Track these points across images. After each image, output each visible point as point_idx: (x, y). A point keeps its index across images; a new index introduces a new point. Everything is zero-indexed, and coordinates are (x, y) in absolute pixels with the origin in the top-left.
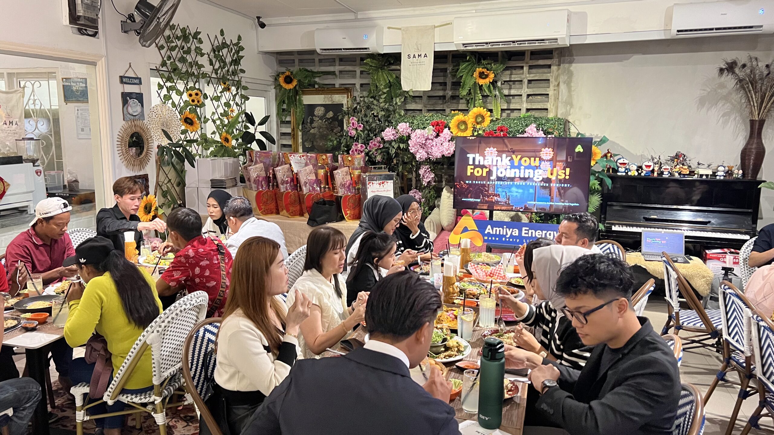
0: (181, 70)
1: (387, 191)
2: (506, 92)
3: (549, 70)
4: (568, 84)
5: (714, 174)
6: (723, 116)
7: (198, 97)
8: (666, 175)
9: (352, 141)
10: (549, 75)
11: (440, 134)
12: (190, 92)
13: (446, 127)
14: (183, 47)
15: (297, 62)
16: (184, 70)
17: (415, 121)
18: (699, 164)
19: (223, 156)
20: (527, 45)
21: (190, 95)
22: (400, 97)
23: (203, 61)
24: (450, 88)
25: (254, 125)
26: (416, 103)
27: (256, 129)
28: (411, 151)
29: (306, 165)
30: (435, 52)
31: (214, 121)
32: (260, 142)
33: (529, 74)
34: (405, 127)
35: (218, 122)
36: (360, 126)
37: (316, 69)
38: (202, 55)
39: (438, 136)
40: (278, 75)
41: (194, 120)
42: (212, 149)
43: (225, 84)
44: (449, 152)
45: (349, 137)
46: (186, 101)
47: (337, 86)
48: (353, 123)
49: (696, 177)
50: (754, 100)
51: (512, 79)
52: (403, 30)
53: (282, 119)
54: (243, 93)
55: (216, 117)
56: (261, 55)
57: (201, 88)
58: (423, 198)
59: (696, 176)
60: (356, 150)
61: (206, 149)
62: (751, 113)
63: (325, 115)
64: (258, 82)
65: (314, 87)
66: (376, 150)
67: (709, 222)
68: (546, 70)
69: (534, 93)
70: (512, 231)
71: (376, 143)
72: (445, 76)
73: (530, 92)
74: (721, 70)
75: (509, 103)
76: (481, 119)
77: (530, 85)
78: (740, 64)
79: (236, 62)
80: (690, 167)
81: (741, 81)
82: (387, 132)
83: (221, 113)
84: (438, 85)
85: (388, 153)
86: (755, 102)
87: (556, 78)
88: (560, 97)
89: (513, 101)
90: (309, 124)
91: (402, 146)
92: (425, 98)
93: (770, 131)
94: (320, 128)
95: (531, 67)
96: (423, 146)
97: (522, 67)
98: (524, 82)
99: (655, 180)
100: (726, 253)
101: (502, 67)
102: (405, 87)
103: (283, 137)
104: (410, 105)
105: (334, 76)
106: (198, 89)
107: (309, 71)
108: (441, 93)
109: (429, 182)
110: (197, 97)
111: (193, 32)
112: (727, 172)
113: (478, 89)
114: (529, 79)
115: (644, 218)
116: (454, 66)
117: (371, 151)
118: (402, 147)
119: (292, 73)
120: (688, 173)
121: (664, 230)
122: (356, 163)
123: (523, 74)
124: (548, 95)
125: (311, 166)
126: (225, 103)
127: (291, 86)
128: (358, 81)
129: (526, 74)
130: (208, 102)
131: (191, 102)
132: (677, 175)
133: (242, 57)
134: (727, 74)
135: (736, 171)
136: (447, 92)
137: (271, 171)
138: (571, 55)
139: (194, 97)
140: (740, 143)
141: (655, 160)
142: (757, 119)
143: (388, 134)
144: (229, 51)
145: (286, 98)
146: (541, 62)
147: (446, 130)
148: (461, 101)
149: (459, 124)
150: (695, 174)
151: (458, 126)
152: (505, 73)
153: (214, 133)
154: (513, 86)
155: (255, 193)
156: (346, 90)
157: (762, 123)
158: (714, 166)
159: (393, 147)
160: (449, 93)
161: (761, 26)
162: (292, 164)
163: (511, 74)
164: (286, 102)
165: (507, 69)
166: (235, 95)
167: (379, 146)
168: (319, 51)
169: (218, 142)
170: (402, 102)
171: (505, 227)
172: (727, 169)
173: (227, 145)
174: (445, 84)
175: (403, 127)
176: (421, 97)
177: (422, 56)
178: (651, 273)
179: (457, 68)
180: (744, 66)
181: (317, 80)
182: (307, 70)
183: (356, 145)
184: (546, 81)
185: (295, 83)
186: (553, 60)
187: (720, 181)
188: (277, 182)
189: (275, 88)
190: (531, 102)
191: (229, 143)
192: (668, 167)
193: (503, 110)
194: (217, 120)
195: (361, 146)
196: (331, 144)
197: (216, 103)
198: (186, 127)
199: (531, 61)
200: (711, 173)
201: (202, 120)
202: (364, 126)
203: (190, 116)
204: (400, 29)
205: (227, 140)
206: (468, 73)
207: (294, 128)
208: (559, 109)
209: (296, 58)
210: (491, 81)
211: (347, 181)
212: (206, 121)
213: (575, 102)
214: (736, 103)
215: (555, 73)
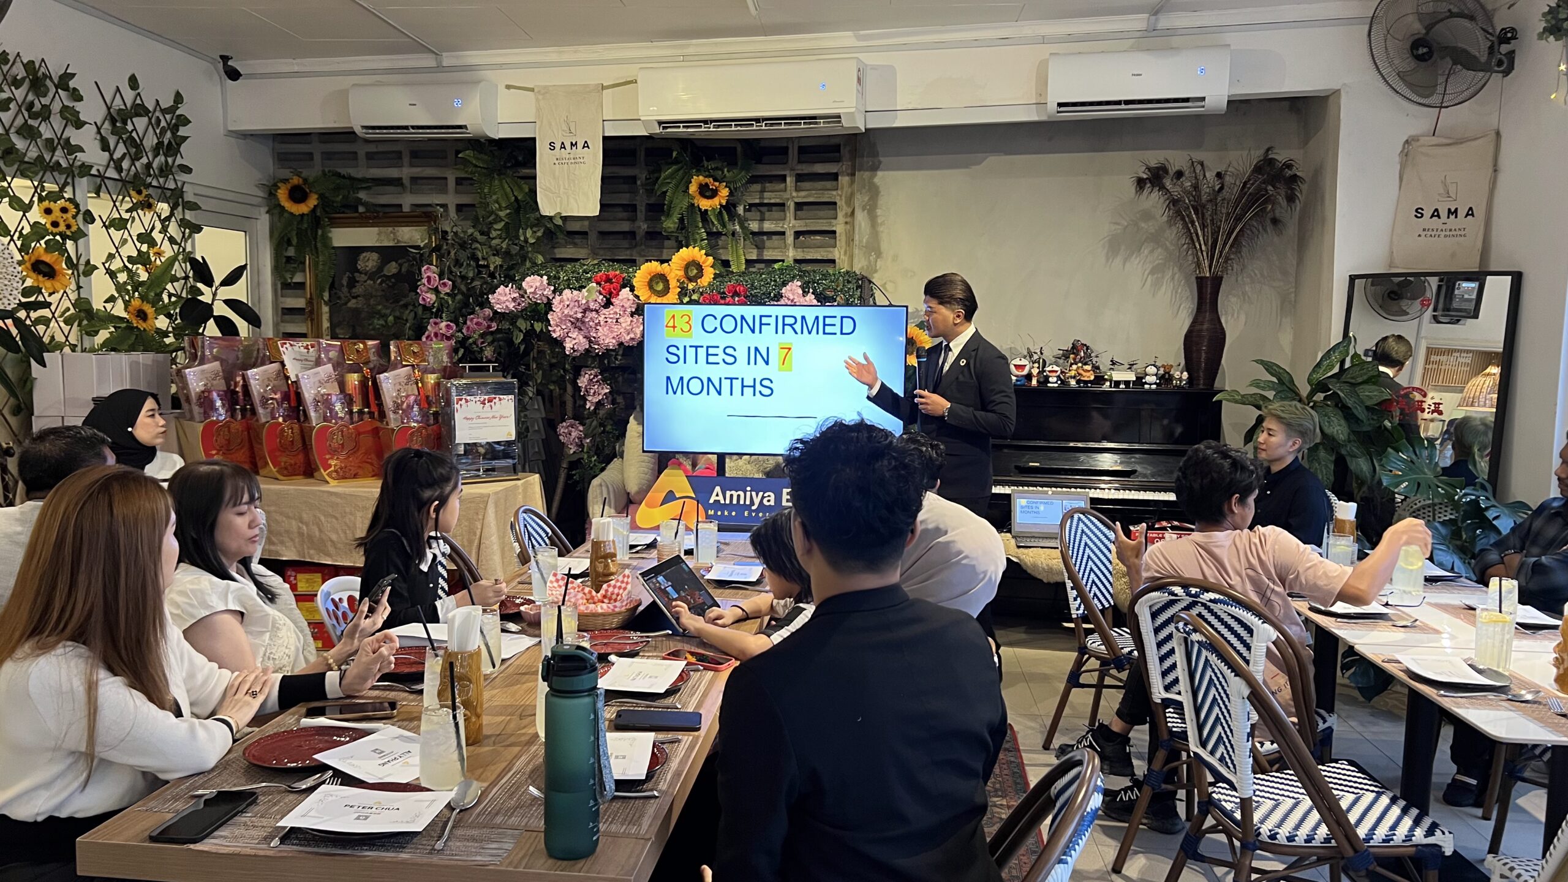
0: (25, 155)
1: (501, 417)
2: (754, 226)
3: (834, 183)
4: (871, 211)
5: (1139, 381)
6: (1152, 272)
7: (69, 215)
8: (1053, 383)
9: (428, 316)
10: (834, 193)
11: (613, 300)
12: (46, 204)
13: (624, 286)
14: (32, 104)
15: (317, 157)
16: (33, 153)
17: (562, 275)
18: (1113, 363)
19: (132, 348)
20: (783, 127)
21: (48, 211)
22: (535, 229)
23: (85, 138)
24: (643, 218)
25: (211, 286)
26: (575, 245)
27: (214, 295)
28: (554, 335)
29: (318, 363)
30: (605, 138)
31: (112, 274)
32: (225, 325)
33: (796, 190)
34: (538, 284)
35: (122, 277)
36: (445, 285)
37: (358, 173)
38: (79, 124)
39: (608, 304)
40: (275, 186)
41: (56, 267)
42: (103, 335)
43: (139, 192)
44: (632, 336)
45: (420, 310)
46: (36, 223)
47: (406, 209)
48: (429, 278)
49: (1106, 386)
50: (1201, 238)
51: (766, 201)
52: (539, 92)
53: (286, 280)
54: (188, 217)
55: (116, 264)
56: (233, 140)
57: (78, 199)
58: (586, 437)
59: (1108, 384)
60: (436, 335)
61: (88, 334)
62: (1198, 265)
63: (380, 269)
64: (230, 196)
65: (357, 211)
66: (482, 336)
67: (1133, 472)
68: (829, 184)
69: (809, 229)
70: (763, 497)
71: (480, 320)
72: (634, 192)
73: (800, 226)
74: (1140, 183)
75: (760, 247)
76: (695, 271)
77: (799, 213)
78: (1172, 171)
79: (173, 148)
80: (1098, 368)
81: (1174, 202)
82: (500, 294)
83: (130, 258)
84: (621, 209)
85: (510, 342)
86: (1202, 242)
87: (850, 200)
88: (857, 237)
89: (768, 243)
90: (345, 289)
91: (538, 327)
92: (593, 236)
93: (1233, 300)
94: (368, 296)
95: (800, 178)
96: (579, 324)
97: (783, 178)
98: (789, 207)
99: (1034, 389)
100: (1164, 529)
101: (743, 176)
102: (547, 206)
103: (287, 317)
104: (563, 250)
105: (399, 189)
106: (69, 199)
107: (344, 177)
108: (625, 226)
109: (599, 404)
110: (65, 216)
111: (56, 71)
112: (1163, 376)
113: (699, 219)
114: (797, 200)
115: (1017, 467)
116: (650, 173)
117: (470, 338)
118: (538, 330)
119: (305, 180)
120: (1092, 378)
121: (1054, 489)
122: (431, 359)
123: (785, 190)
124: (834, 232)
125: (330, 366)
126: (139, 236)
127: (303, 209)
128: (451, 199)
129: (791, 193)
130: (95, 231)
131: (48, 226)
132: (1073, 382)
133: (185, 138)
134: (1150, 190)
135: (1177, 375)
136: (637, 224)
137: (239, 379)
138: (874, 154)
139: (57, 214)
140: (1183, 322)
141: (1036, 357)
142: (1208, 275)
143: (504, 298)
144: (150, 122)
145: (294, 233)
146: (820, 168)
147: (626, 291)
148: (667, 243)
149: (651, 280)
150: (1106, 380)
151: (651, 285)
152: (751, 189)
153: (111, 299)
154: (767, 214)
155: (200, 427)
156: (424, 216)
157: (1217, 282)
158: (1139, 367)
159: (521, 331)
160: (644, 226)
161: (1203, 99)
162: (286, 362)
163: (763, 191)
164: (295, 241)
165: (754, 180)
166: (168, 219)
167: (489, 327)
168: (358, 130)
169: (121, 319)
170: (538, 239)
171: (749, 489)
172: (1161, 372)
173: (142, 325)
174: (632, 208)
175: (535, 285)
176: (586, 233)
177: (580, 145)
178: (1029, 571)
179: (656, 175)
180: (1179, 174)
181: (362, 195)
182: (339, 175)
183: (436, 324)
184: (831, 207)
185: (313, 201)
186: (841, 164)
187: (1150, 392)
188: (252, 405)
189: (267, 212)
190: (803, 247)
191: (149, 322)
192: (1056, 368)
193: (748, 262)
194: (120, 271)
195: (448, 326)
196: (382, 322)
197: (117, 235)
198: (37, 280)
199: (800, 167)
200: (1134, 379)
201: (81, 268)
202: (454, 286)
203: (47, 258)
204: (532, 90)
205: (142, 315)
206: (677, 186)
207: (311, 298)
208: (855, 261)
209: (317, 149)
210: (724, 202)
211: (407, 397)
212: (90, 269)
213: (884, 246)
214: (1172, 248)
215: (845, 189)
